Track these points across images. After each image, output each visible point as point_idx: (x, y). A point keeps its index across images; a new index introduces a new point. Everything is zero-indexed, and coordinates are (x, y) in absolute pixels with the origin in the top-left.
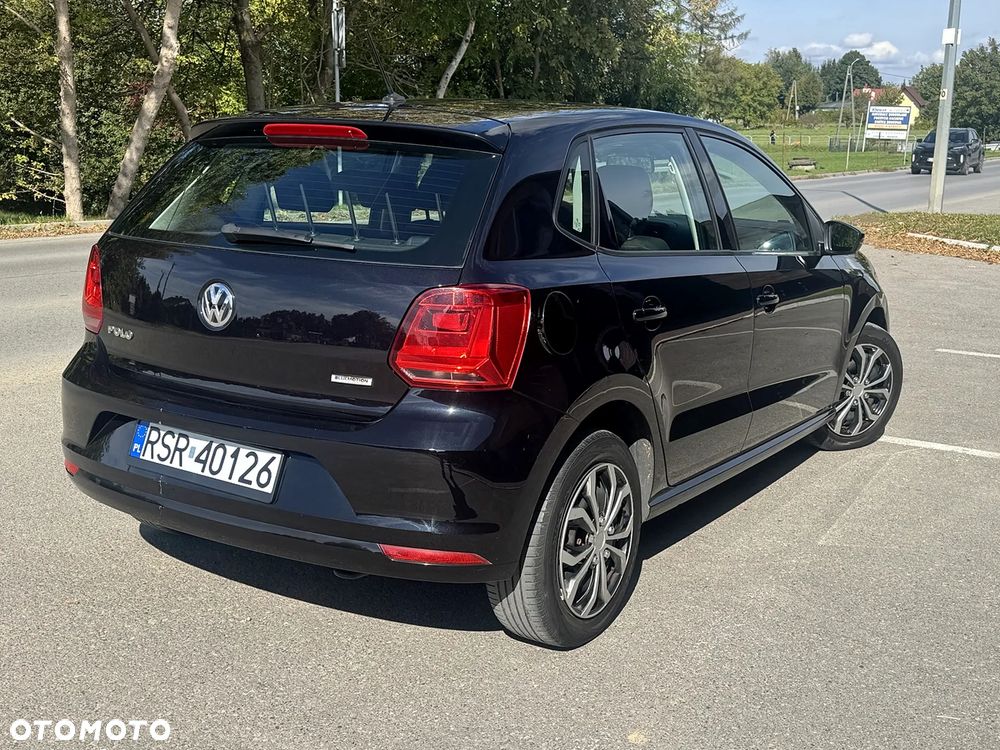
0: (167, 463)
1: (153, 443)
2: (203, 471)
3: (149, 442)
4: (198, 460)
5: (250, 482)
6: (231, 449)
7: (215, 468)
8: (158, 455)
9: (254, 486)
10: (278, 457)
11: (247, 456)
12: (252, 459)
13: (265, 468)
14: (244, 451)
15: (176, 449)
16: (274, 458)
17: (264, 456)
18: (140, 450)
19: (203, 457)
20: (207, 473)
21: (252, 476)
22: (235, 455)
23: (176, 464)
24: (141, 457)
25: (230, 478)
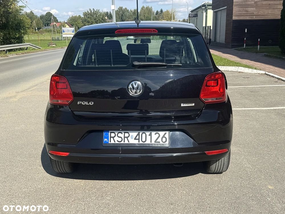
0: (123, 142)
1: (113, 137)
2: (139, 142)
3: (111, 137)
4: (135, 139)
5: (159, 142)
6: (148, 133)
7: (144, 140)
8: (117, 141)
9: (161, 143)
10: (167, 132)
11: (155, 134)
12: (157, 135)
13: (164, 136)
14: (153, 133)
15: (125, 137)
16: (165, 133)
17: (162, 133)
18: (108, 140)
19: (137, 138)
20: (141, 142)
21: (159, 140)
22: (150, 135)
23: (126, 142)
24: (109, 142)
25: (151, 142)
